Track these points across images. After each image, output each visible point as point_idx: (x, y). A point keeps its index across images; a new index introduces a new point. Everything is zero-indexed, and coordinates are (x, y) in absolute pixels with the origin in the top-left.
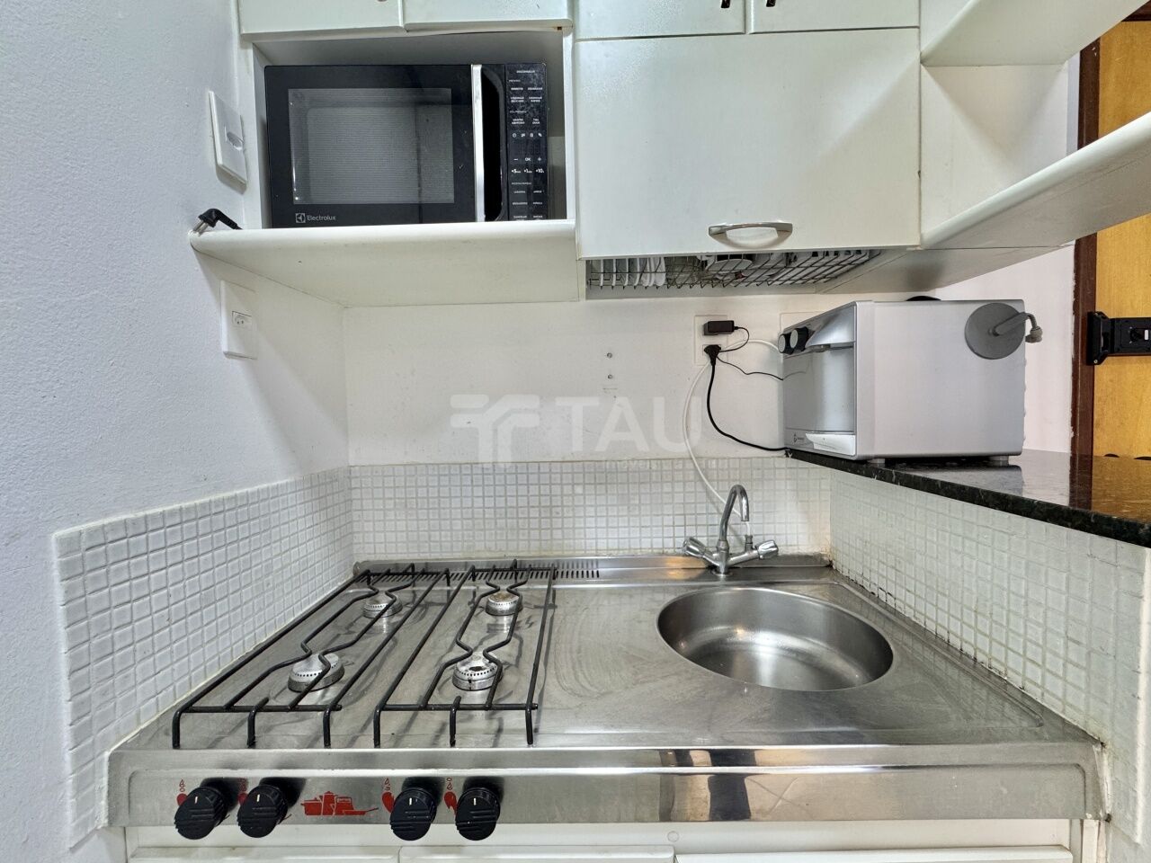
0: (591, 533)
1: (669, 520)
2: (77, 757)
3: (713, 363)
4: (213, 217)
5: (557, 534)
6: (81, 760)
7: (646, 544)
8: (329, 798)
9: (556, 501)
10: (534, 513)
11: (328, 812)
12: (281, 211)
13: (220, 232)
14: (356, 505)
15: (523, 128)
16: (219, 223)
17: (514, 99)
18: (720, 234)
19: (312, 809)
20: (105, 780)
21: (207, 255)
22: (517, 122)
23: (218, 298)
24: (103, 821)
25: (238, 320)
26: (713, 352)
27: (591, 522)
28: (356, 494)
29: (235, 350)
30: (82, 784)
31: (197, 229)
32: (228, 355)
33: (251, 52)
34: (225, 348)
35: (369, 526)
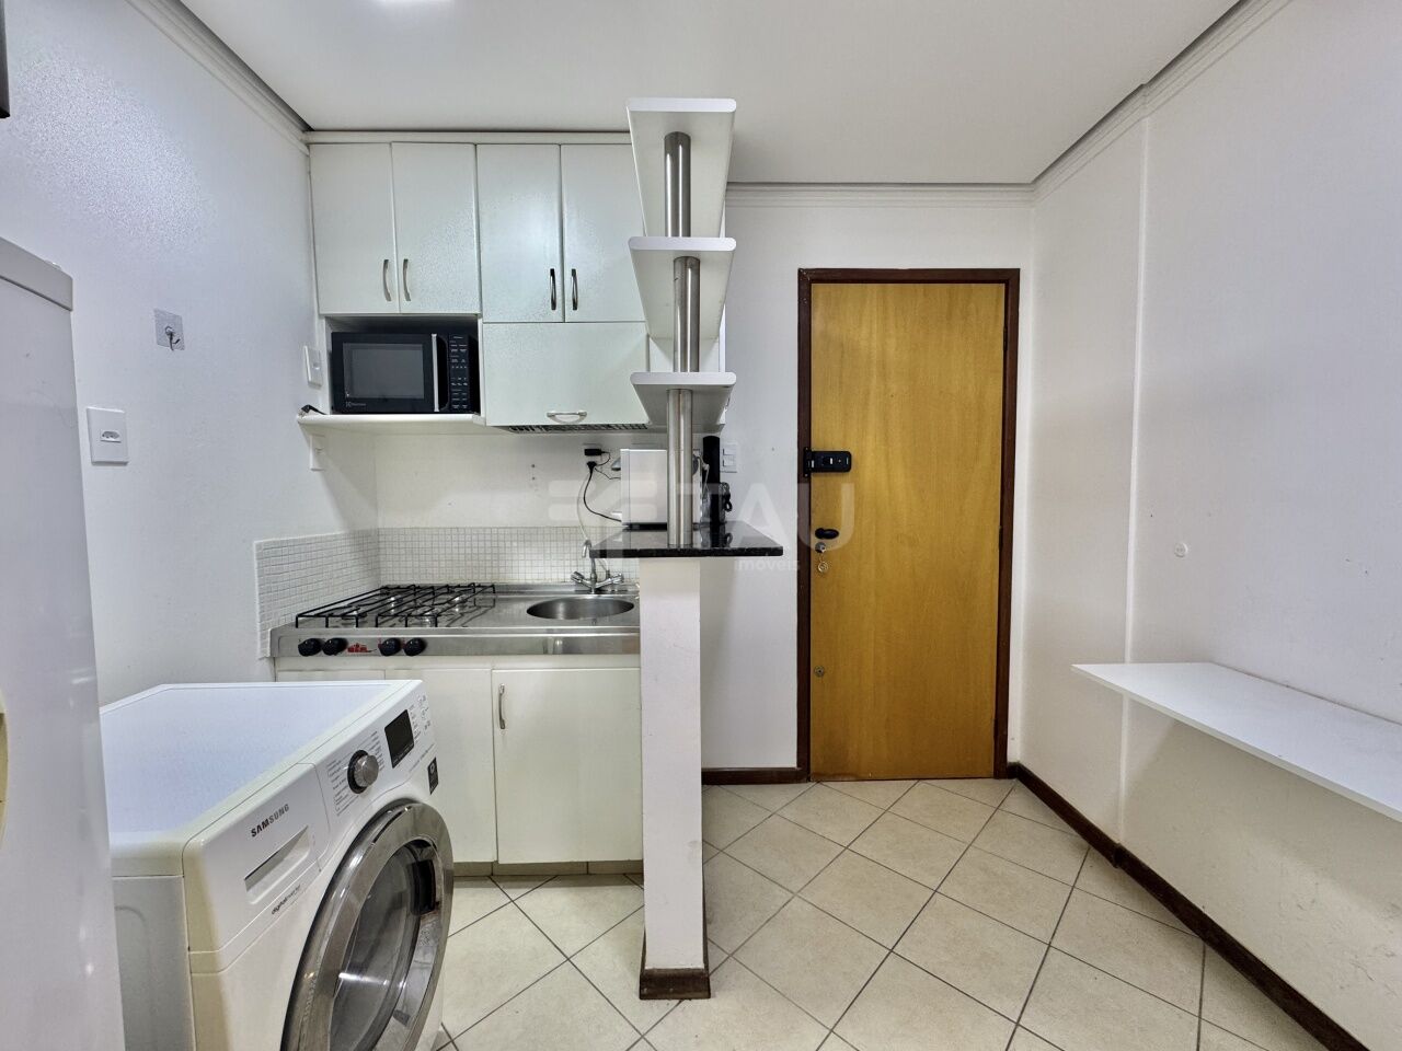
0: (522, 569)
1: (567, 563)
2: (261, 626)
3: (591, 472)
4: (308, 409)
5: (502, 570)
6: (263, 628)
7: (554, 576)
8: (357, 646)
9: (502, 551)
10: (488, 558)
11: (357, 651)
12: (339, 406)
13: (312, 416)
14: (382, 551)
15: (457, 364)
16: (311, 411)
17: (453, 350)
18: (552, 416)
19: (351, 650)
20: (269, 639)
21: (303, 425)
22: (454, 361)
23: (308, 442)
24: (269, 655)
25: (317, 452)
26: (592, 465)
27: (522, 563)
28: (382, 545)
29: (317, 467)
30: (263, 637)
31: (301, 414)
32: (313, 470)
33: (324, 321)
34: (311, 467)
35: (390, 564)
